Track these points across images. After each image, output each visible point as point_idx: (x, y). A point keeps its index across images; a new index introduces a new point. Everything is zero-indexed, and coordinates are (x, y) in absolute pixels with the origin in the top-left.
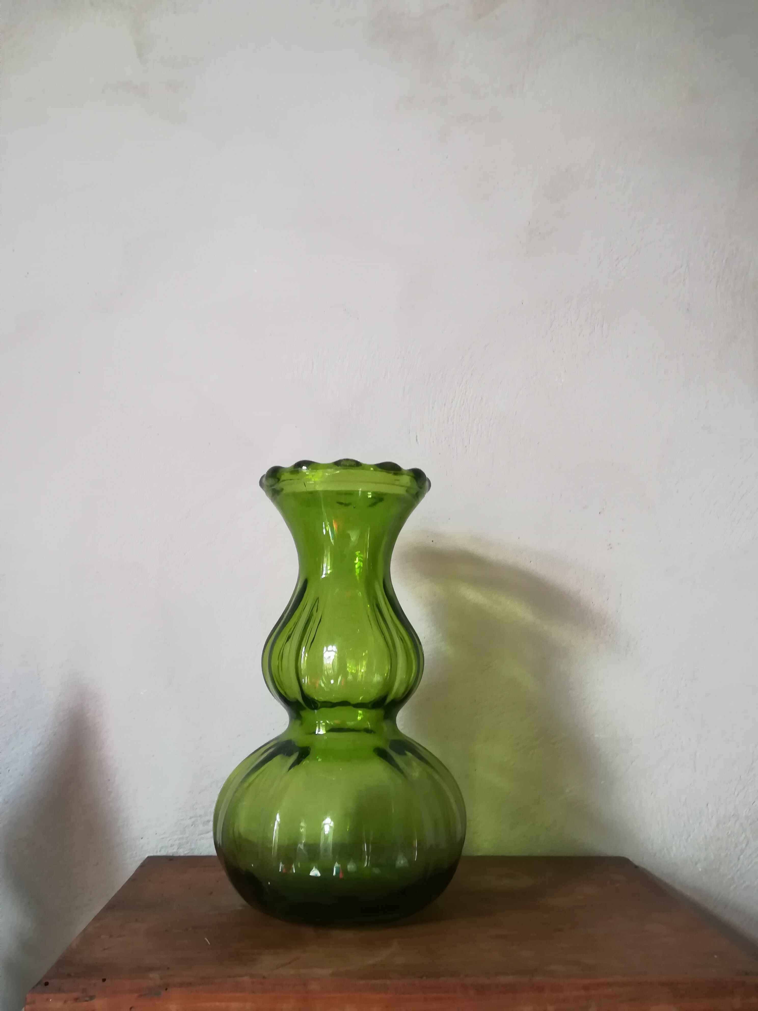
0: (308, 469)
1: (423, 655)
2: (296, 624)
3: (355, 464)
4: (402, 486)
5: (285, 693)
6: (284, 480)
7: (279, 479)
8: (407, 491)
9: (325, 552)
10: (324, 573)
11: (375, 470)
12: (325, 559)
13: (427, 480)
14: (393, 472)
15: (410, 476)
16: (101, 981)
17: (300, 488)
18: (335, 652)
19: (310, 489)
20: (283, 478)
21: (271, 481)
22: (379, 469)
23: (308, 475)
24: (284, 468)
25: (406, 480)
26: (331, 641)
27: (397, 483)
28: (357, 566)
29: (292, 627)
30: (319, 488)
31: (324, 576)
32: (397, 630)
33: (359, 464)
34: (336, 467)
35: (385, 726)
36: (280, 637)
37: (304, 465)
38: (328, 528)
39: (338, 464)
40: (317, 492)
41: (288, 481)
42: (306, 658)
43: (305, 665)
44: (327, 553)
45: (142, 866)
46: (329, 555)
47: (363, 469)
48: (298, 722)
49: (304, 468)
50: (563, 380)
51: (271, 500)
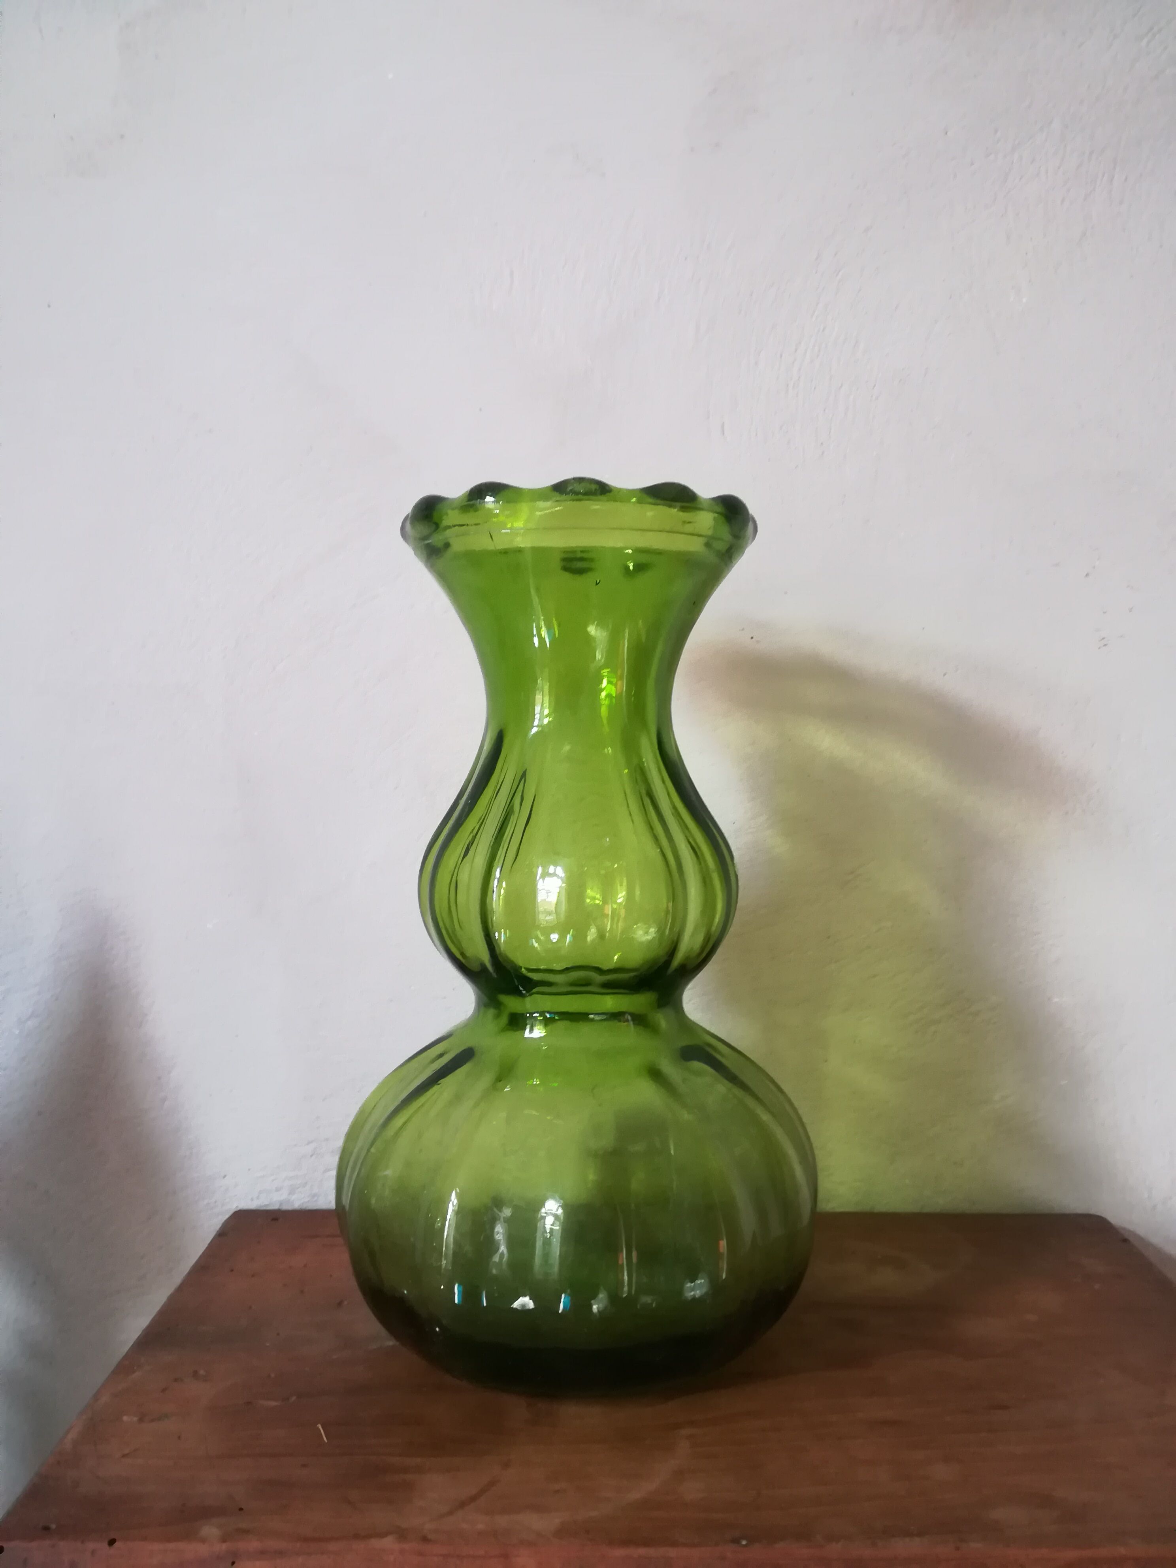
0: (497, 502)
1: (737, 876)
2: (482, 822)
3: (598, 488)
4: (700, 536)
5: (462, 954)
6: (449, 527)
7: (437, 526)
8: (708, 545)
9: (539, 681)
10: (536, 723)
11: (639, 502)
12: (538, 697)
13: (751, 519)
14: (678, 504)
15: (718, 513)
16: (105, 1545)
17: (479, 542)
18: (561, 878)
19: (500, 544)
20: (445, 522)
21: (423, 529)
22: (650, 500)
23: (497, 515)
24: (448, 499)
25: (706, 521)
26: (553, 855)
27: (688, 528)
28: (603, 695)
29: (474, 828)
30: (521, 542)
31: (534, 730)
32: (684, 827)
33: (607, 488)
34: (557, 496)
35: (662, 1020)
36: (453, 844)
37: (490, 494)
38: (544, 633)
39: (560, 488)
40: (519, 551)
41: (457, 527)
42: (502, 891)
43: (501, 904)
44: (542, 683)
45: (222, 1234)
46: (546, 688)
47: (615, 501)
48: (491, 1012)
49: (489, 499)
50: (1024, 300)
51: (426, 566)
